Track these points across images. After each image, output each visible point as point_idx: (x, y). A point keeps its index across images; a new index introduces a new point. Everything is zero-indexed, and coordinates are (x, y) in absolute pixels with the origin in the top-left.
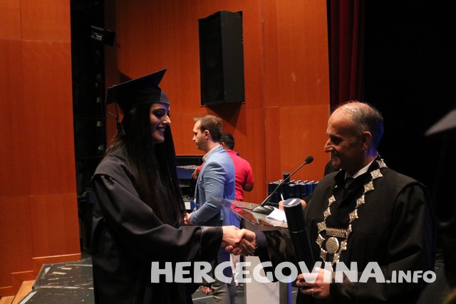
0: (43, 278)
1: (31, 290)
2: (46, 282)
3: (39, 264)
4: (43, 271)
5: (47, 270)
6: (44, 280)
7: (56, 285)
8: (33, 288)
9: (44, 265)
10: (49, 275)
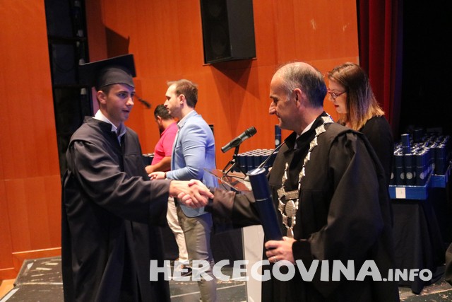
0: (25, 274)
1: (13, 287)
2: (28, 278)
3: (20, 260)
4: (26, 267)
5: (29, 266)
6: (26, 277)
7: (40, 281)
8: (15, 285)
9: (25, 261)
10: (33, 271)
